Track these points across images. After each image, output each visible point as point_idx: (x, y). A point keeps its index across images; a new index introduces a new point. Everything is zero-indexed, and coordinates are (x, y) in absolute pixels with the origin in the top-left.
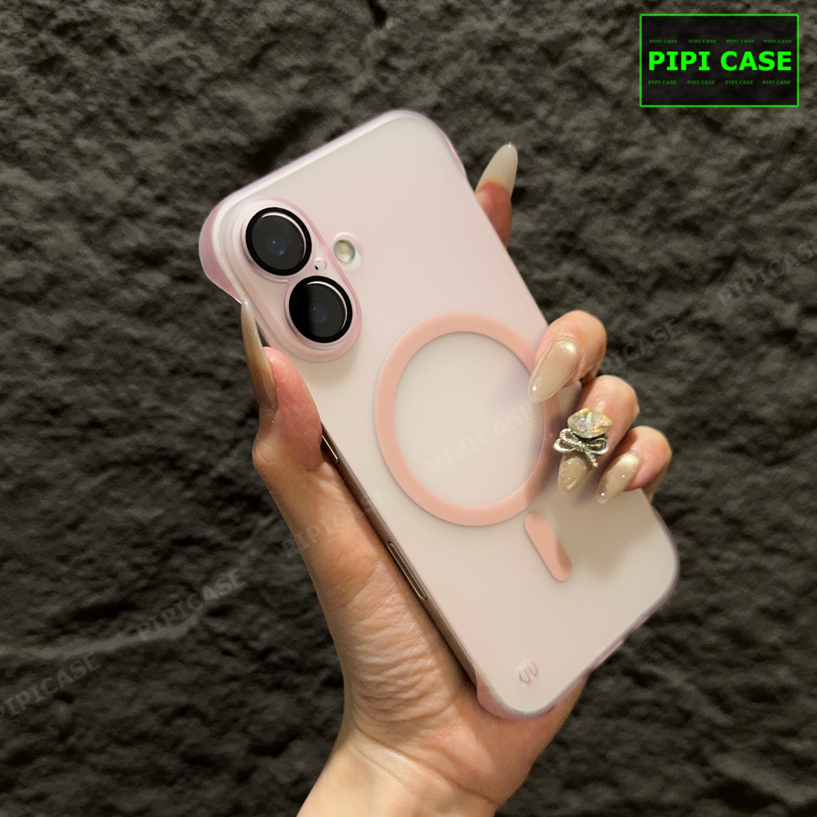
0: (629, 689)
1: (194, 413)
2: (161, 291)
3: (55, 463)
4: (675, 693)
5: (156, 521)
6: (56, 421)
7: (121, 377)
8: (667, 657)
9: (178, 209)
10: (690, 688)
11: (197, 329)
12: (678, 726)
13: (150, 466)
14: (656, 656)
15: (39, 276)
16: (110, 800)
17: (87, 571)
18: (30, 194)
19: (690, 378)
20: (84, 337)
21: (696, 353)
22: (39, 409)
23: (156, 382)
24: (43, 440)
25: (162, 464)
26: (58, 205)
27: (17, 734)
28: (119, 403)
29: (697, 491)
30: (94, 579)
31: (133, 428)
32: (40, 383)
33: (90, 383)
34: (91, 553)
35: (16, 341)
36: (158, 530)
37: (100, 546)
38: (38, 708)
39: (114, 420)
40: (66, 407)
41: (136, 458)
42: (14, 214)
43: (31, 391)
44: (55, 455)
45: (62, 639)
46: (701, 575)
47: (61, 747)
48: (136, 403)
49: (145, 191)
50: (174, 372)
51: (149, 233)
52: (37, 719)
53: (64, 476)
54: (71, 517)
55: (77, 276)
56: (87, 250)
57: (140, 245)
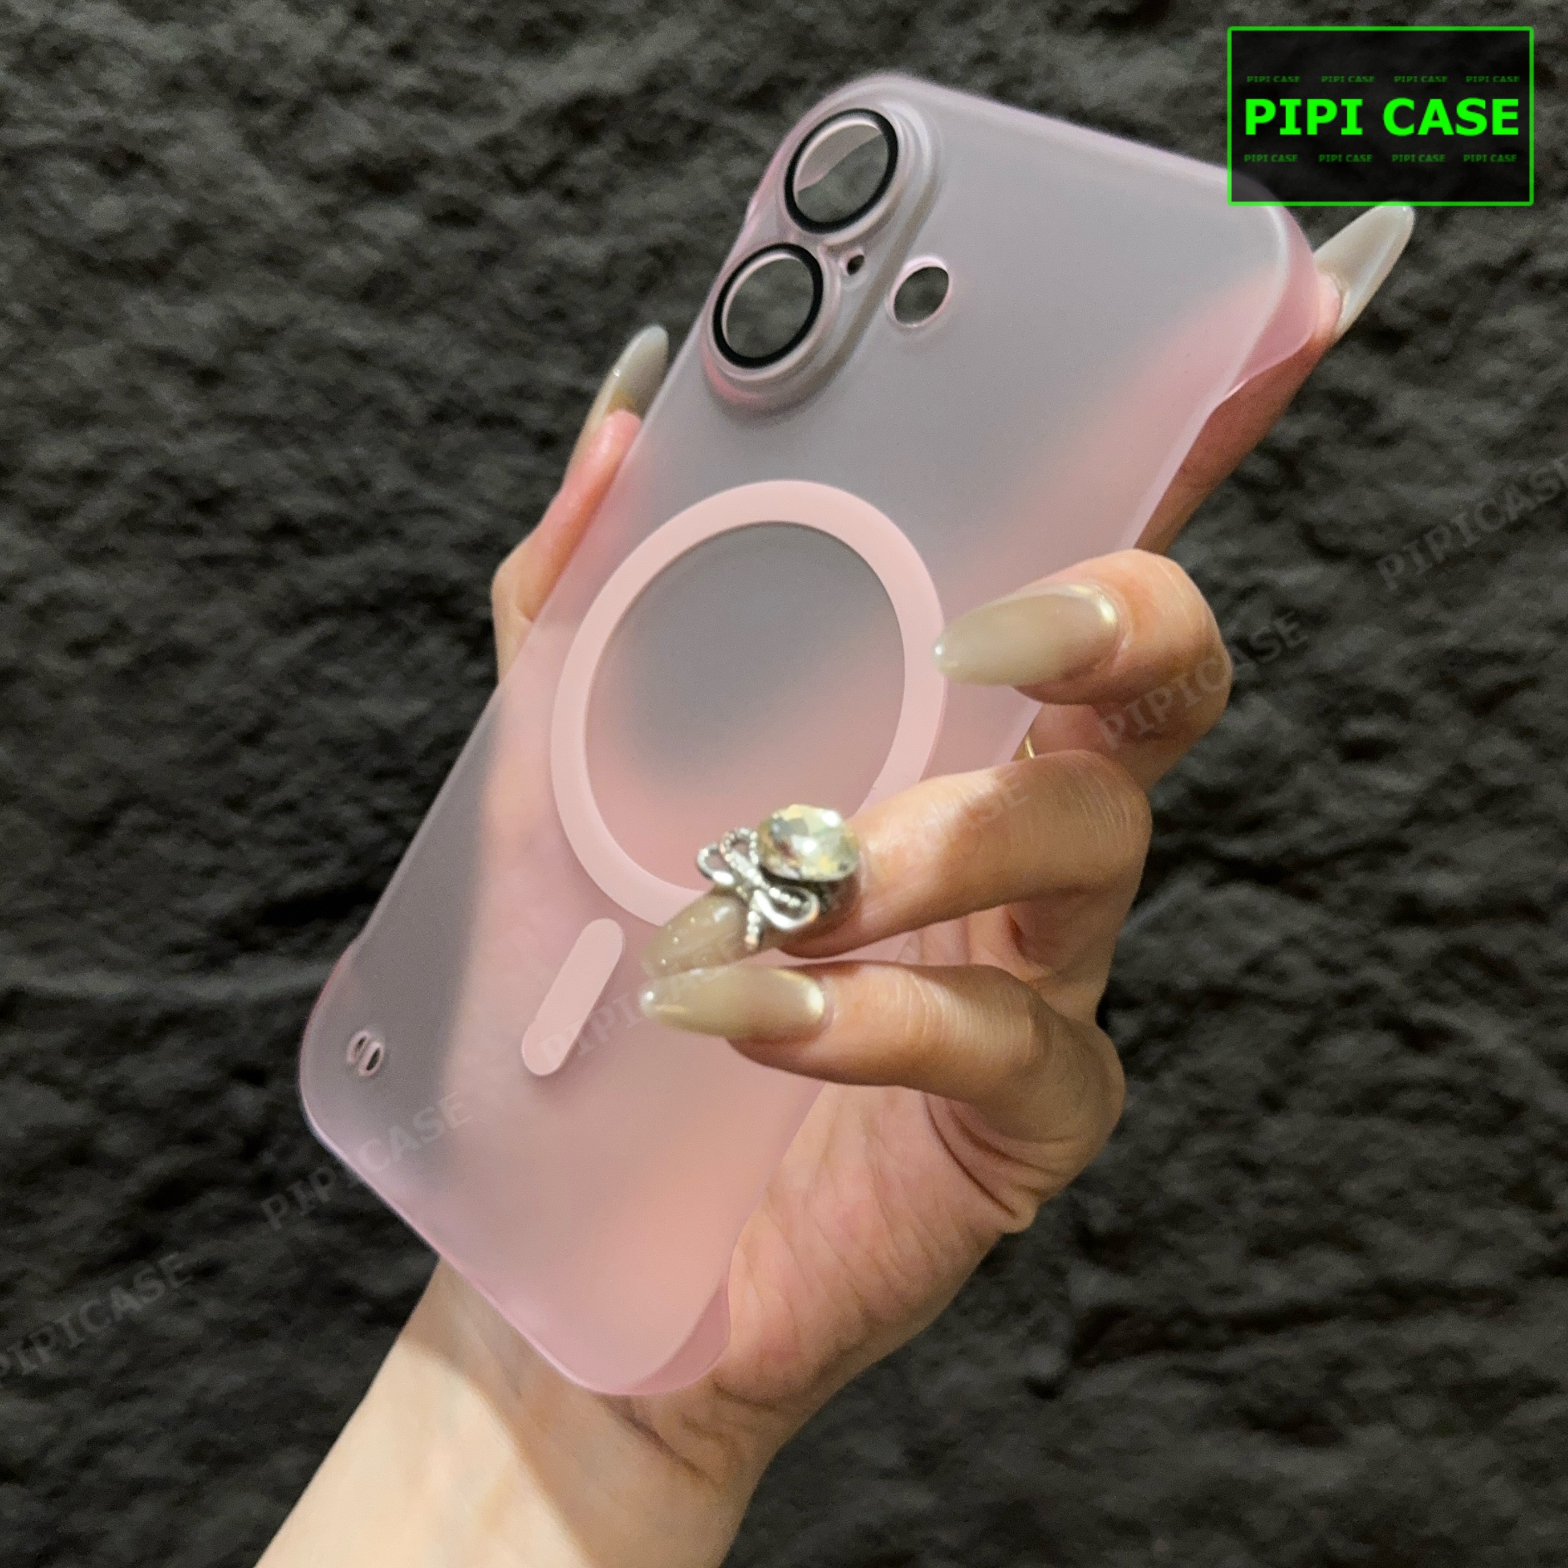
0: (1387, 1057)
1: (481, 501)
2: (408, 247)
3: (212, 610)
4: (1488, 1063)
5: (416, 724)
6: (208, 524)
7: (334, 430)
8: (1471, 990)
9: (436, 72)
10: (1518, 1053)
11: (482, 325)
12: (1490, 1129)
13: (401, 615)
14: (1448, 987)
15: (159, 226)
16: (346, 1273)
17: (283, 826)
18: (136, 54)
19: (1529, 400)
20: (257, 348)
21: (1540, 344)
22: (172, 499)
23: (404, 438)
24: (185, 564)
25: (422, 609)
26: (195, 76)
27: (160, 1148)
28: (333, 485)
29: (1541, 641)
30: (298, 841)
31: (362, 536)
32: (173, 448)
33: (271, 444)
34: (289, 791)
35: (120, 362)
36: (420, 744)
37: (308, 776)
38: (200, 1097)
39: (323, 521)
40: (227, 495)
41: (369, 598)
42: (105, 97)
43: (156, 463)
44: (210, 593)
45: (242, 962)
46: (1544, 819)
47: (247, 1172)
48: (365, 485)
49: (368, 37)
50: (440, 416)
51: (378, 124)
52: (199, 1117)
53: (229, 635)
54: (248, 719)
55: (236, 222)
56: (254, 168)
57: (361, 152)
